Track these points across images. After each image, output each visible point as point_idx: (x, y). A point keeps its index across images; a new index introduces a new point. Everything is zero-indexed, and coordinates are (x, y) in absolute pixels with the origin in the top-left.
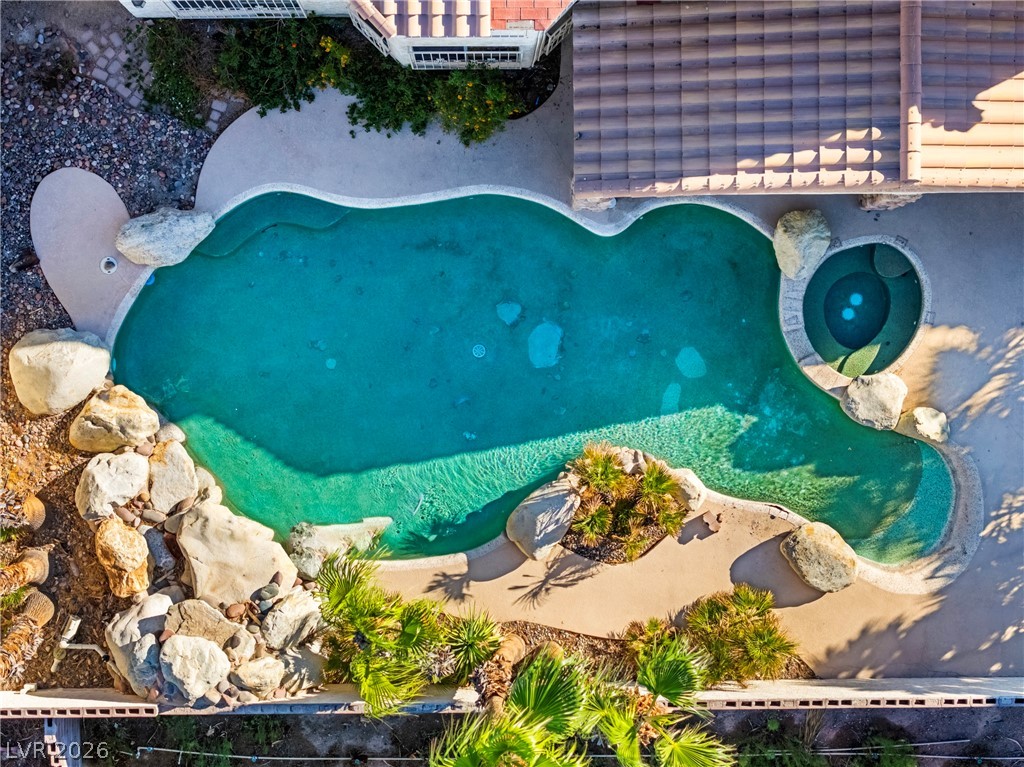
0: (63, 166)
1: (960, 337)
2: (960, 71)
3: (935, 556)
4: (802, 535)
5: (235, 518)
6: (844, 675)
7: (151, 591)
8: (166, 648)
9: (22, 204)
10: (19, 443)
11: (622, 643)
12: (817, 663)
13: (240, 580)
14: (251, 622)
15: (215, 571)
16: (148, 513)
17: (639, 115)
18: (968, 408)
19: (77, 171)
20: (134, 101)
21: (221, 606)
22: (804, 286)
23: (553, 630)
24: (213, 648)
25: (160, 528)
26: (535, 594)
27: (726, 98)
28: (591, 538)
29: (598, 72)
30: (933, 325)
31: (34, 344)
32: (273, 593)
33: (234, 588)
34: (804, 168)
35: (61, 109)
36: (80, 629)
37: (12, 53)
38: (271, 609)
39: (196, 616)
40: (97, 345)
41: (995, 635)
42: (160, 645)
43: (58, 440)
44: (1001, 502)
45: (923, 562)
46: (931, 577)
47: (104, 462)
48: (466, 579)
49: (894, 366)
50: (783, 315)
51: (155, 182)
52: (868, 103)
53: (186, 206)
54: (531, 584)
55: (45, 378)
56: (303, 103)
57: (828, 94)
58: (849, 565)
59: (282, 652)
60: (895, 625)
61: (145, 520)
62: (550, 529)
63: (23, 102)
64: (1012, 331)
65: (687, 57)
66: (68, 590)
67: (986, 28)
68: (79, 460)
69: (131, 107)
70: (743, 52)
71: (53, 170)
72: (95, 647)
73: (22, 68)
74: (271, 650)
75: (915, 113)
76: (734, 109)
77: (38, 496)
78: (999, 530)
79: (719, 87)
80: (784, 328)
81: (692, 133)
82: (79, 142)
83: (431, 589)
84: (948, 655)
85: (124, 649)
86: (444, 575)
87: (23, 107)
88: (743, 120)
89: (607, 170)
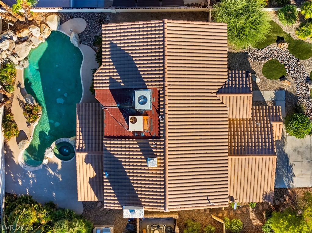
0: (87, 23)
1: (60, 167)
2: (93, 161)
3: (24, 163)
4: (27, 141)
5: (29, 51)
6: (5, 148)
7: (17, 37)
8: (7, 40)
9: (81, 16)
10: (42, 16)
11: (10, 112)
12: (7, 144)
13: (19, 52)
14: (12, 53)
15: (21, 48)
16: (30, 36)
17: (89, 113)
18: (48, 168)
19: (86, 25)
20: (97, 34)
21: (15, 49)
22: (68, 142)
23: (12, 101)
24: (7, 47)
25: (28, 38)
26: (18, 99)
27: (90, 126)
28: (26, 107)
29: (96, 107)
30: (62, 163)
31: (57, 18)
32: (17, 57)
33: (18, 51)
34: (79, 137)
35: (96, 23)
36: (12, 26)
37: (105, 15)
38: (14, 56)
39: (13, 45)
40: (57, 29)
41: (12, 173)
42: (8, 39)
43: (42, 22)
44: (33, 174)
45: (24, 161)
46: (21, 162)
47: (38, 30)
48: (20, 88)
49: (55, 156)
50: (63, 138)
51: (84, 38)
52: (89, 147)
53: (80, 43)
54: (20, 98)
55: (52, 21)
56: (97, 61)
57: (90, 141)
58: (22, 149)
59: (8, 58)
60: (13, 156)
61: (29, 36)
62: (28, 101)
63: (97, 17)
64: (61, 175)
65: (97, 120)
66: (18, 24)
67: (100, 165)
68: (39, 26)
69: (96, 34)
70: (97, 128)
71: (86, 21)
72: (8, 28)
73: (103, 16)
74: (8, 56)
75: (86, 154)
76: (89, 127)
77: (33, 19)
78: (29, 173)
79: (92, 125)
80: (61, 139)
81: (85, 121)
82: (91, 25)
83: (19, 82)
84: (8, 165)
85: (8, 33)
86: (21, 84)
87: (96, 17)
88: (87, 129)
89: (80, 108)
